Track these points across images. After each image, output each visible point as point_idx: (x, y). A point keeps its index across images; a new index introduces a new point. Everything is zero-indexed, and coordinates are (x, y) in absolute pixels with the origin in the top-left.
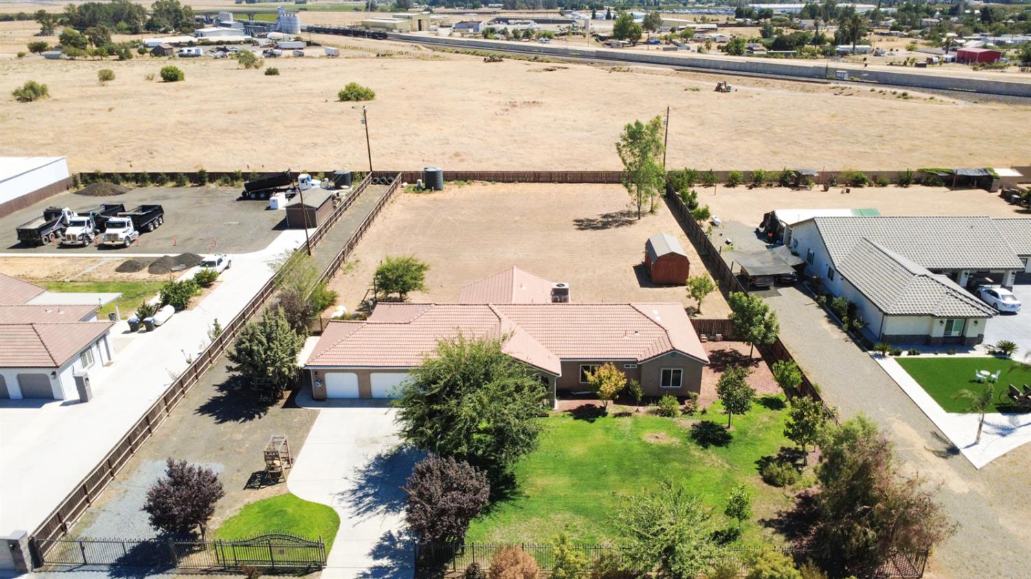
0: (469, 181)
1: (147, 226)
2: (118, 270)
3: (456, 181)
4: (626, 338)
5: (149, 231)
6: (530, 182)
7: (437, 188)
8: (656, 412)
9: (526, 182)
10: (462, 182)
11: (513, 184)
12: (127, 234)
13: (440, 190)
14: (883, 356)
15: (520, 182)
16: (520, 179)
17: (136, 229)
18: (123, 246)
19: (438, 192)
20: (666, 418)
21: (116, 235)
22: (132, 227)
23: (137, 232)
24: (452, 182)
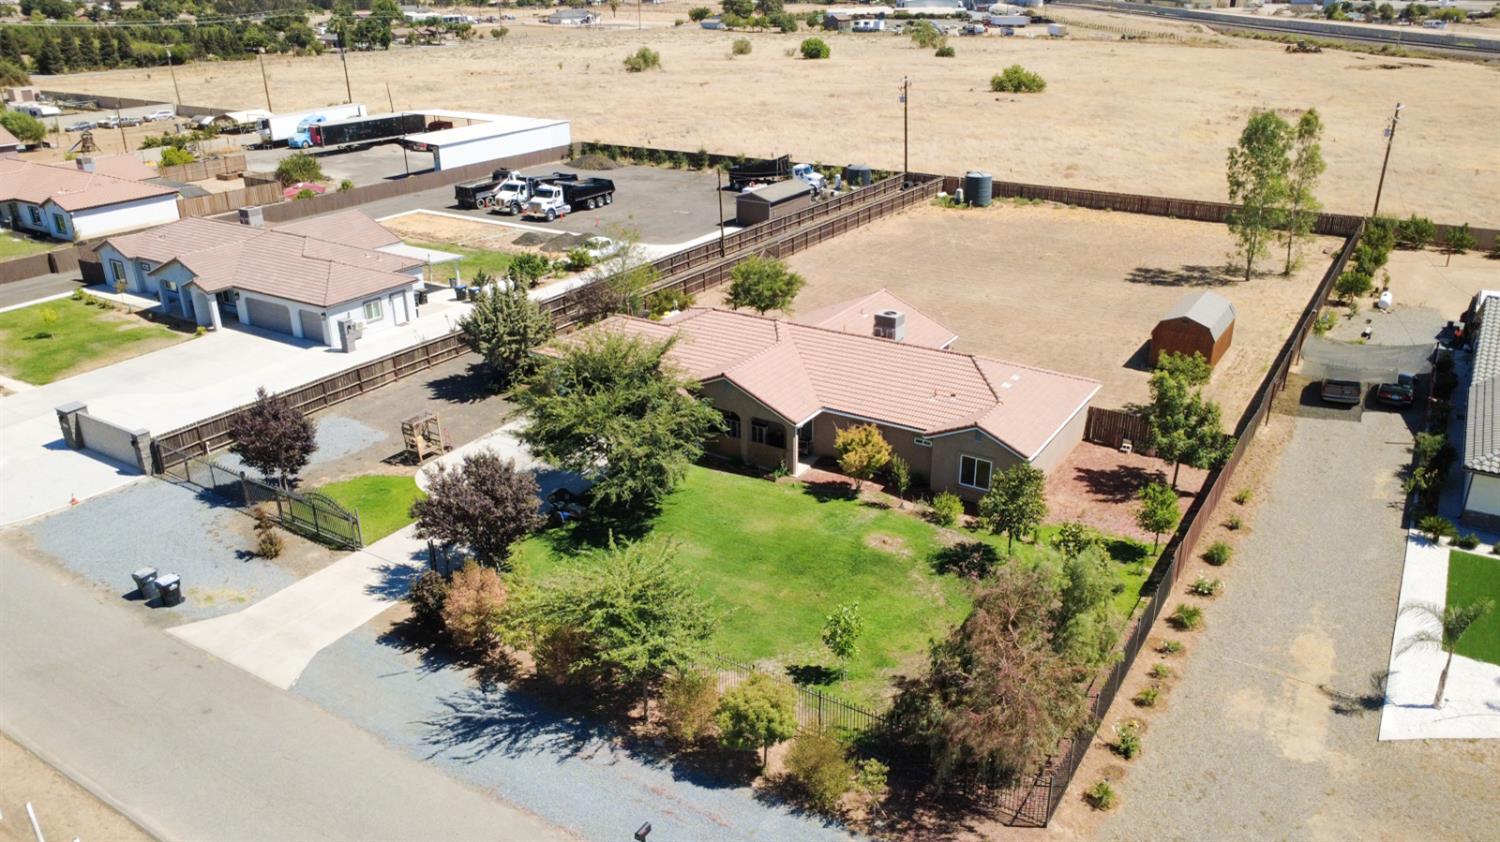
0: (1037, 200)
1: (586, 201)
2: (515, 242)
3: (1017, 198)
4: (932, 400)
5: (588, 208)
6: (1132, 211)
7: (978, 203)
8: (924, 515)
9: (1125, 210)
10: (1026, 200)
11: (1101, 212)
12: (553, 206)
13: (981, 206)
14: (1435, 541)
15: (1115, 209)
16: (1118, 205)
17: (567, 201)
18: (544, 220)
19: (979, 209)
20: (932, 525)
21: (539, 205)
22: (561, 198)
23: (568, 207)
24: (1012, 199)
